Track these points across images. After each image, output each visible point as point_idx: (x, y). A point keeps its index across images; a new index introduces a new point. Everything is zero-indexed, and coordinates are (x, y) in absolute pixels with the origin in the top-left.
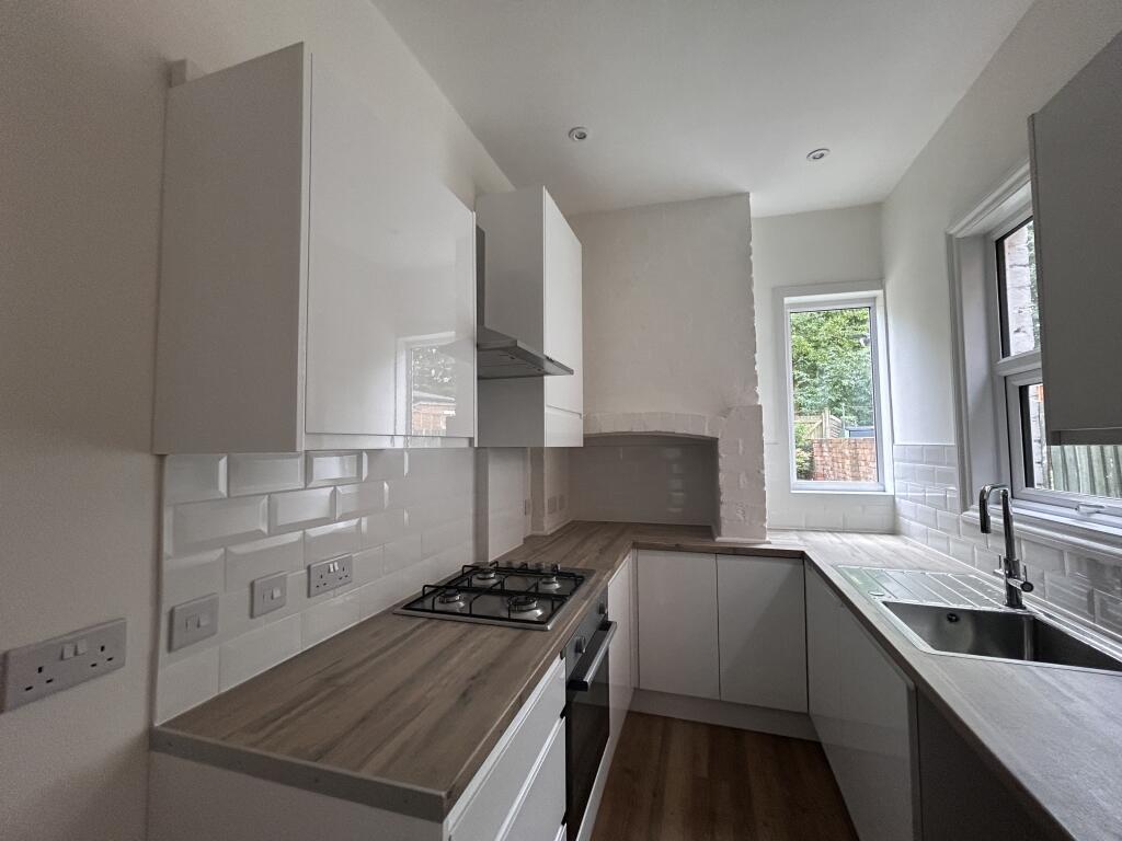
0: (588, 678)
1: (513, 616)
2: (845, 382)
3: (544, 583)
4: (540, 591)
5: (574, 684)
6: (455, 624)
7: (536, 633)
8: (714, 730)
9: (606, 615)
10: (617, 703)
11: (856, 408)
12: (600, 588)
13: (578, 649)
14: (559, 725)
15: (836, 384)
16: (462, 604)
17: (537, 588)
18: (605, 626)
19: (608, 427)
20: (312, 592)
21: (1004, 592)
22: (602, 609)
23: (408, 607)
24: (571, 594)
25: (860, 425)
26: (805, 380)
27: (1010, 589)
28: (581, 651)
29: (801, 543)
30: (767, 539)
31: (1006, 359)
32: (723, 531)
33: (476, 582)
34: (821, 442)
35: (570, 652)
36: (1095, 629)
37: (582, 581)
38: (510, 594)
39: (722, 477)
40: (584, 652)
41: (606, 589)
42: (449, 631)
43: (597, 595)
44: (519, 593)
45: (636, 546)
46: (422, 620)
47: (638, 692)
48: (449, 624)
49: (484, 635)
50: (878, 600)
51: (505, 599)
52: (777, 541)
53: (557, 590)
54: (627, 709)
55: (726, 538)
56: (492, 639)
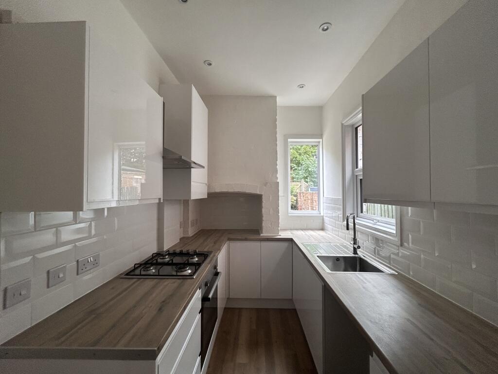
0: (210, 296)
1: (178, 274)
2: (310, 169)
3: (191, 258)
4: (189, 262)
5: (205, 299)
6: (152, 280)
7: (189, 280)
8: (258, 310)
9: (217, 269)
10: (221, 305)
11: (313, 180)
12: (215, 258)
13: (206, 285)
14: (199, 316)
15: (307, 170)
16: (154, 271)
17: (188, 261)
18: (217, 274)
19: (218, 189)
20: (79, 273)
21: (353, 249)
22: (215, 267)
23: (127, 274)
24: (203, 262)
25: (314, 186)
26: (296, 168)
27: (354, 248)
28: (207, 285)
29: (292, 235)
30: (280, 234)
31: (357, 169)
32: (264, 231)
33: (159, 260)
34: (300, 193)
35: (203, 287)
36: (375, 260)
37: (207, 256)
38: (176, 264)
39: (263, 210)
40: (208, 285)
41: (217, 259)
42: (149, 283)
43: (214, 261)
44: (181, 264)
45: (230, 239)
46: (135, 280)
47: (229, 299)
48: (149, 280)
49: (166, 283)
50: (316, 255)
51: (174, 267)
52: (283, 235)
53: (196, 261)
54: (224, 307)
55: (265, 234)
56: (169, 285)
